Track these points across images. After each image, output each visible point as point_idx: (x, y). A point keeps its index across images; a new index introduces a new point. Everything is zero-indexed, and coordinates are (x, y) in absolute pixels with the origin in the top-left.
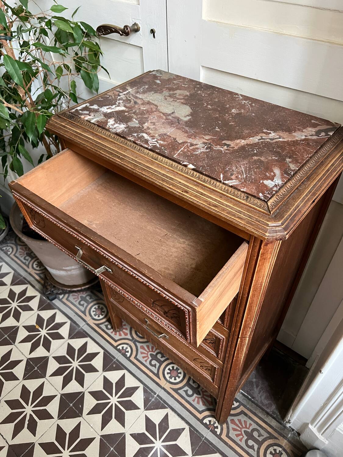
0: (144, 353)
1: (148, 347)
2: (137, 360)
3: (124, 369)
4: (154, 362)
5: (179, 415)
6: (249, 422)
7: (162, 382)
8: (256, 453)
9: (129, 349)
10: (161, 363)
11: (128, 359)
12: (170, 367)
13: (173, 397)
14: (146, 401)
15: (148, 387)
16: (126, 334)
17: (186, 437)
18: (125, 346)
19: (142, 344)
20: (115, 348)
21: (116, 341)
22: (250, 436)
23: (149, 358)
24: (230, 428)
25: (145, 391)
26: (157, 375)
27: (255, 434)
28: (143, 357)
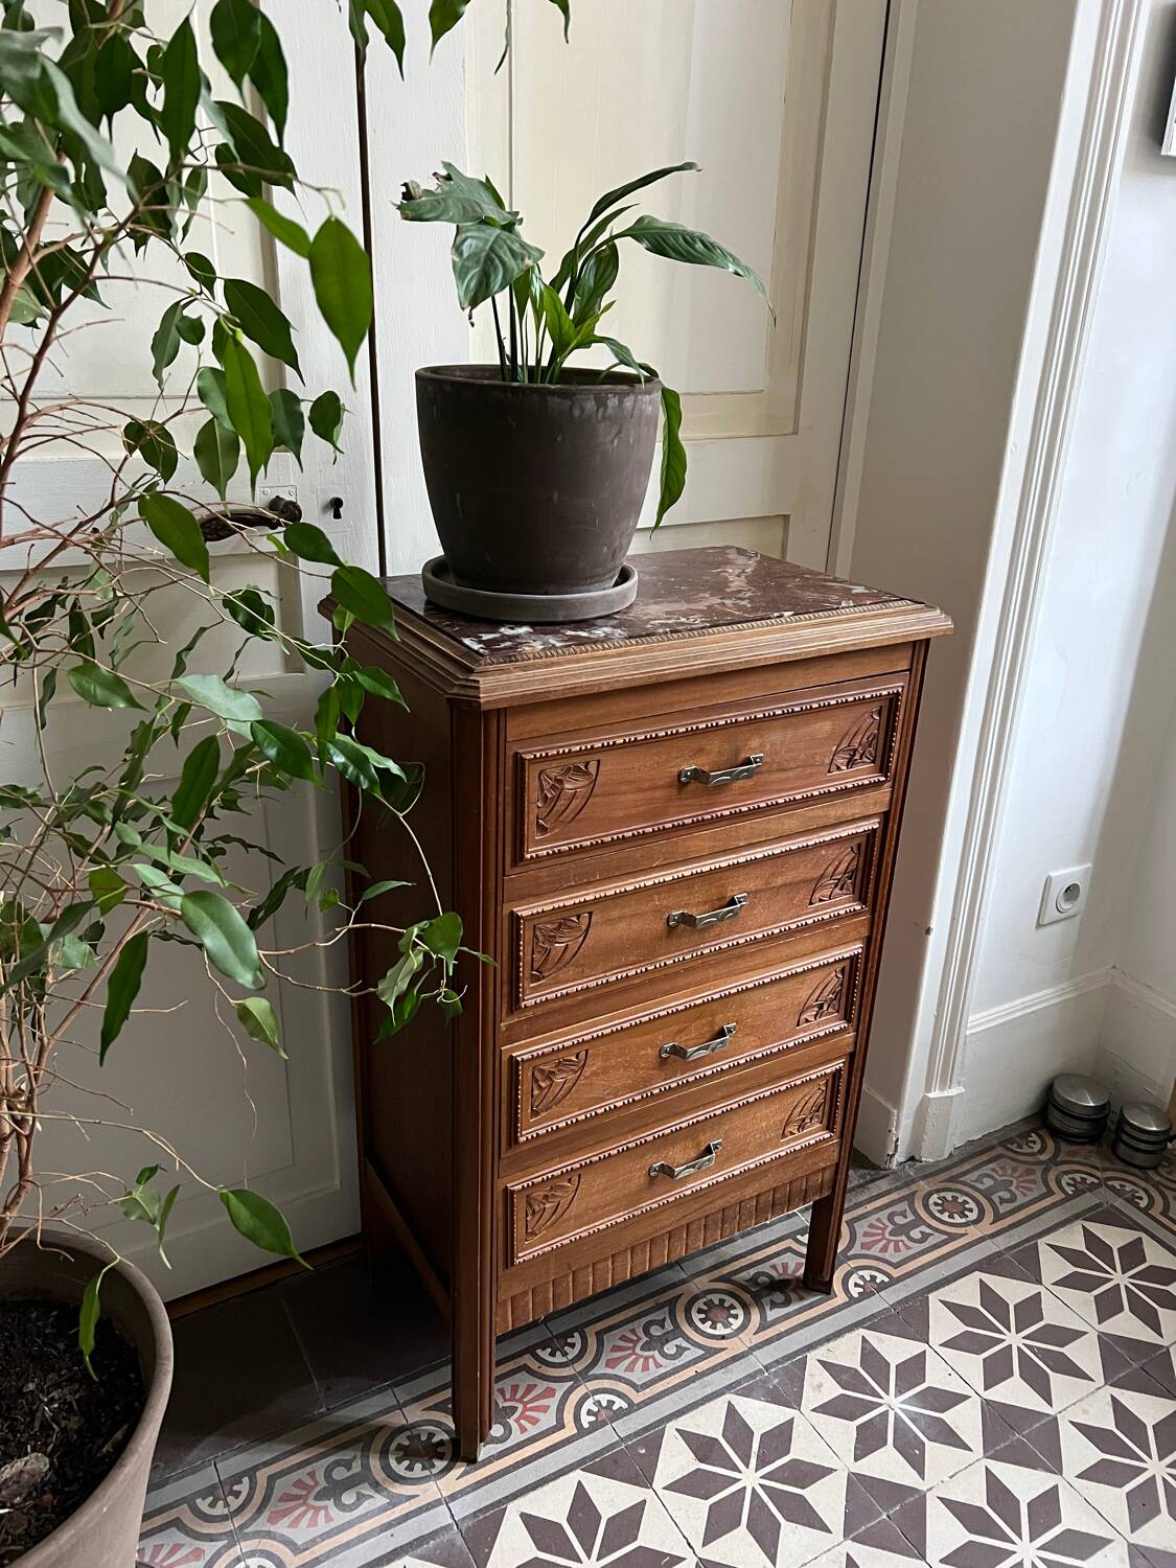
0: (634, 1363)
1: (616, 1349)
2: (646, 1385)
3: (664, 1428)
4: (670, 1348)
5: (828, 1339)
6: (872, 1219)
7: (735, 1346)
8: (937, 1234)
9: (604, 1398)
10: (677, 1332)
11: (633, 1407)
12: (696, 1317)
13: (779, 1336)
14: (775, 1398)
15: (738, 1382)
16: (550, 1393)
17: (883, 1342)
18: (589, 1405)
19: (603, 1362)
20: (582, 1432)
21: (560, 1426)
22: (901, 1230)
23: (653, 1357)
24: (880, 1255)
25: (747, 1393)
26: (710, 1352)
27: (899, 1220)
28: (645, 1368)
